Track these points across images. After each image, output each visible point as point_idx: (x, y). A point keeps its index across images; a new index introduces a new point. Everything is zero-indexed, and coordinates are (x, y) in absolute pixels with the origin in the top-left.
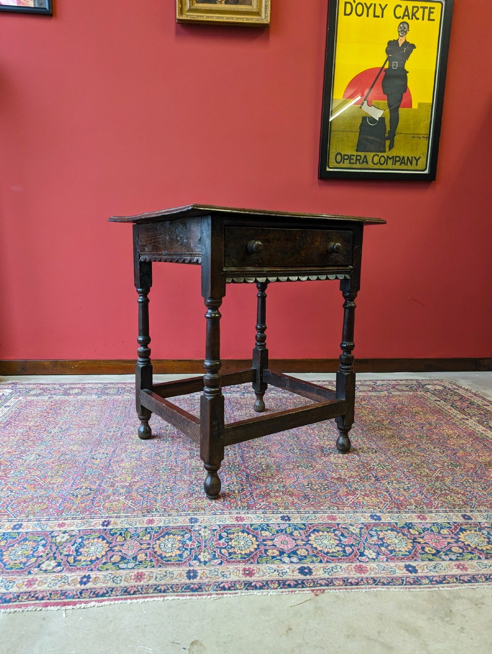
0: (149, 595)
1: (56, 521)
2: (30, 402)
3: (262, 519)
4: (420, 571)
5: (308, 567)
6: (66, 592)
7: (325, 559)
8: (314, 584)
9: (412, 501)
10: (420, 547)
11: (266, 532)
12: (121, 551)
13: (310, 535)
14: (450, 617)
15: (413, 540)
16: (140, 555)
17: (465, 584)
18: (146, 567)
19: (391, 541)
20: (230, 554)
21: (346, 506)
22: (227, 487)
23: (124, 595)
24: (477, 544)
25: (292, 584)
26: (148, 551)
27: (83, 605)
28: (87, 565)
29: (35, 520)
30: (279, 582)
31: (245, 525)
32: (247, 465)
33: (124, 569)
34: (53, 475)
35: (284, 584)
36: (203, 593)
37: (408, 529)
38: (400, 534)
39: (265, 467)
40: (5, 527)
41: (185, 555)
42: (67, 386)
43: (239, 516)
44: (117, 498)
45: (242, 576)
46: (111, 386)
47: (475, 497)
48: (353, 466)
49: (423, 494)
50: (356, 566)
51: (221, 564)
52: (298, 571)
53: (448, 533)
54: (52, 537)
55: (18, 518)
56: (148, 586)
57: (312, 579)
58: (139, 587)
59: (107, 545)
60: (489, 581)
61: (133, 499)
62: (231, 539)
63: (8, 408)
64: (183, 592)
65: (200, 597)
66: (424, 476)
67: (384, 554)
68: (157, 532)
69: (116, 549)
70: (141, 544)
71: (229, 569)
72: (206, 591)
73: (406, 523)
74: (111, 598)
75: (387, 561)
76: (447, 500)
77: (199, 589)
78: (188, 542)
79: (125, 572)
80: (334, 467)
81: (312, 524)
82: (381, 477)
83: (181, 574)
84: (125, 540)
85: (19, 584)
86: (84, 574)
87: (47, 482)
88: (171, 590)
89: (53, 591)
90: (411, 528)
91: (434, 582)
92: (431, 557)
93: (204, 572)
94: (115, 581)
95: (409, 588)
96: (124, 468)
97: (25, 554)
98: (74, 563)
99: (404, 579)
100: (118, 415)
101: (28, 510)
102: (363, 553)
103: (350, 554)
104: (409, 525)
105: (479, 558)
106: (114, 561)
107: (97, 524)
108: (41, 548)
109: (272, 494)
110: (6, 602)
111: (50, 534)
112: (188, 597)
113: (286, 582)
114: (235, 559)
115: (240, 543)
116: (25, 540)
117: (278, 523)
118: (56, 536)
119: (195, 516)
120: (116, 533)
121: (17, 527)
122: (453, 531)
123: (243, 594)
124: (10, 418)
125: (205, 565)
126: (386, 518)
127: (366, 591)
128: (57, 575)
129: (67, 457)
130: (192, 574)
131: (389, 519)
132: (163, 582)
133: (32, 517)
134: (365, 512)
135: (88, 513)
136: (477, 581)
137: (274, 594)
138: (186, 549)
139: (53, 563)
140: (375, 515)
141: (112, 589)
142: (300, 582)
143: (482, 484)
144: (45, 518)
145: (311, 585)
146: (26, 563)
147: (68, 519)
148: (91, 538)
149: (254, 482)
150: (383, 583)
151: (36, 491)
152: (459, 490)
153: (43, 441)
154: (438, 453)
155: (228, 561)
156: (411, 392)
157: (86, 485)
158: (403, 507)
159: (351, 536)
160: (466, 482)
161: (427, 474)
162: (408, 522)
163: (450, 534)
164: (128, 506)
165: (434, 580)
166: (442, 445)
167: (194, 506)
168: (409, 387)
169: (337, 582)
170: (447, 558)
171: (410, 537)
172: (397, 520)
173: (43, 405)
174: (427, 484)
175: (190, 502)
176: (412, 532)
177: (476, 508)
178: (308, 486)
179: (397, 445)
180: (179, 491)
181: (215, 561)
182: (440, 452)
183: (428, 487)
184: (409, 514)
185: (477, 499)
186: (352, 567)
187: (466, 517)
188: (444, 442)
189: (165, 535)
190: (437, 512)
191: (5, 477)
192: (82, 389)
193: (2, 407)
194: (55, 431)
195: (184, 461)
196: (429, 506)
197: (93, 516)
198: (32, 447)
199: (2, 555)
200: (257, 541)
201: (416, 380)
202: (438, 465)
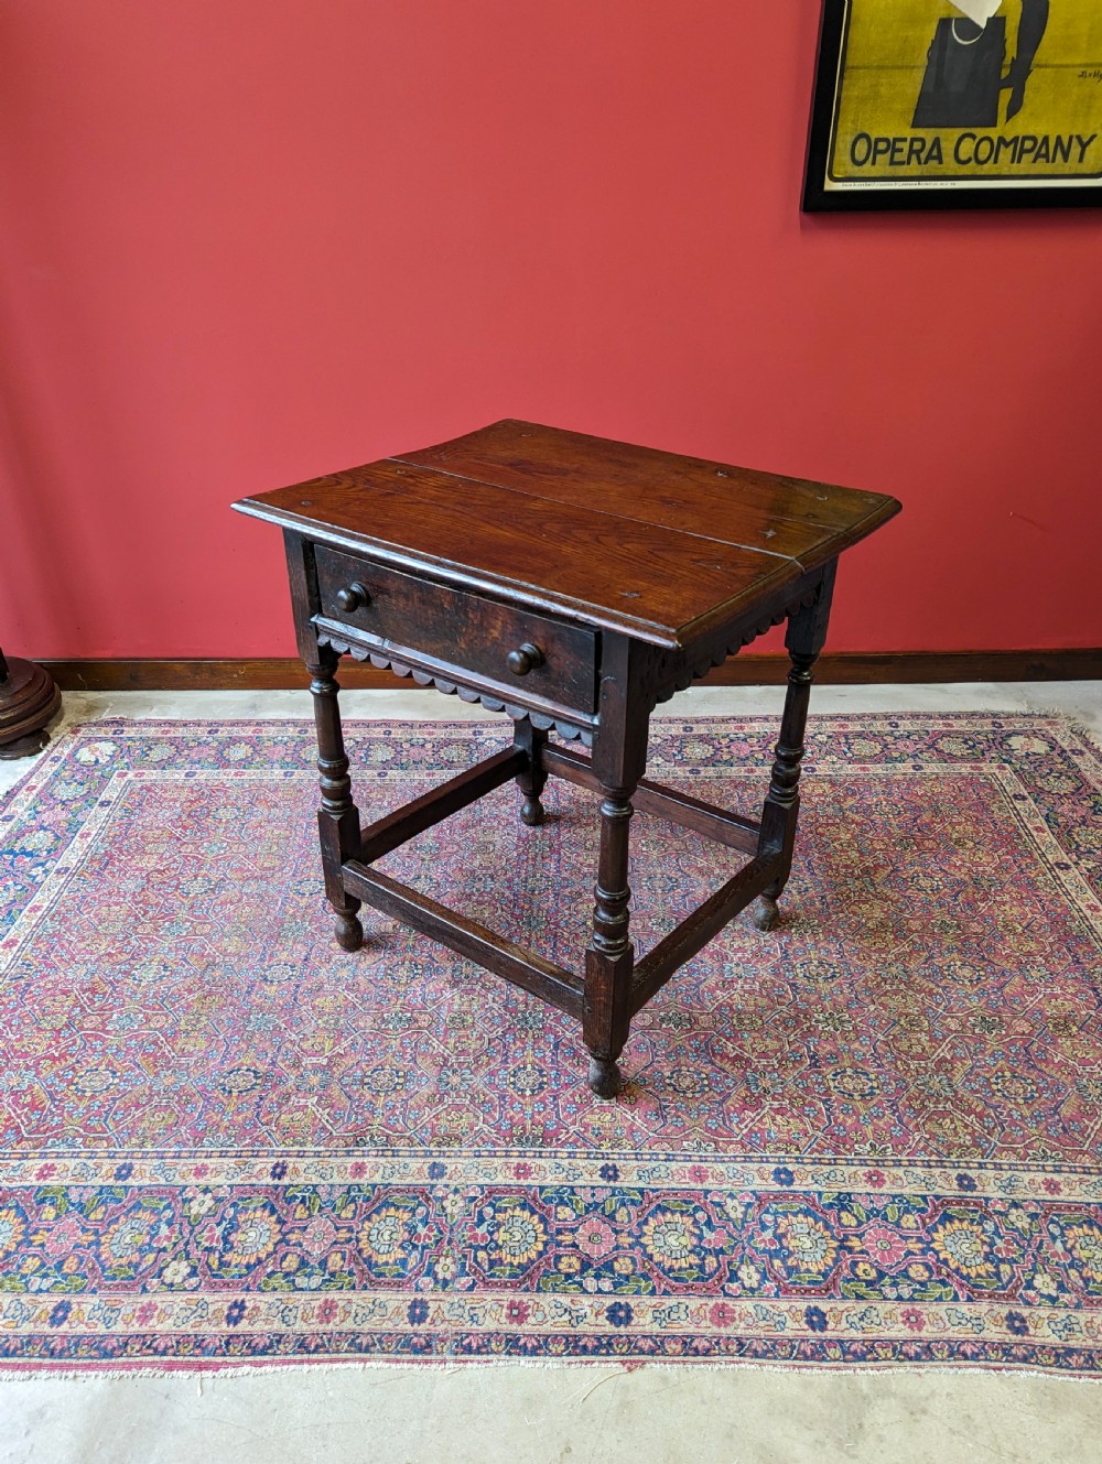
0: (341, 1356)
1: (192, 1161)
2: (149, 790)
3: (565, 1174)
4: (831, 1325)
5: (627, 1304)
6: (203, 1340)
8: (629, 1348)
9: (869, 1130)
10: (849, 1261)
11: (567, 1209)
12: (301, 1245)
13: (646, 1222)
14: (856, 1442)
15: (842, 1241)
16: (333, 1255)
17: (907, 1363)
18: (341, 1288)
19: (797, 1243)
20: (492, 1264)
21: (731, 1143)
22: (512, 1079)
23: (299, 1353)
24: (963, 1260)
25: (590, 1345)
26: (347, 1249)
27: (231, 1371)
28: (240, 1276)
29: (155, 1155)
30: (567, 1340)
31: (530, 1187)
33: (302, 1289)
34: (189, 1027)
35: (576, 1347)
36: (433, 1357)
37: (839, 1211)
38: (821, 1224)
40: (103, 1172)
42: (223, 733)
43: (522, 1161)
44: (303, 1101)
45: (505, 1320)
47: (1001, 1124)
48: (774, 1021)
49: (898, 1110)
50: (717, 1304)
51: (471, 1288)
52: (606, 1314)
53: (915, 1225)
54: (185, 1201)
55: (126, 1148)
56: (340, 1333)
57: (627, 1336)
58: (325, 1337)
59: (278, 1227)
60: (955, 1360)
61: (332, 1106)
62: (499, 1225)
63: (108, 809)
64: (398, 1352)
65: (426, 1367)
66: (913, 1058)
68: (368, 1199)
69: (293, 1237)
70: (337, 1229)
71: (484, 1303)
72: (438, 1353)
73: (840, 1193)
74: (277, 1358)
75: (777, 1295)
78: (422, 1230)
79: (304, 1297)
80: (735, 1021)
81: (657, 1190)
82: (825, 1058)
83: (398, 1308)
84: (310, 1216)
85: (126, 1316)
86: (235, 1298)
87: (177, 1048)
88: (378, 1347)
89: (183, 1336)
90: (843, 1208)
91: (849, 1357)
92: (863, 1290)
93: (439, 1307)
94: (287, 1319)
95: (799, 1367)
96: (322, 1012)
97: (136, 1243)
98: (219, 1269)
99: (797, 1344)
101: (143, 1125)
102: (736, 1273)
103: (711, 1275)
104: (845, 1198)
105: (956, 1298)
106: (288, 1270)
107: (260, 1172)
108: (164, 1230)
110: (105, 1355)
111: (181, 1193)
112: (405, 1364)
113: (580, 1340)
114: (498, 1277)
115: (514, 1237)
116: (138, 1206)
117: (593, 1184)
118: (191, 1200)
119: (441, 1160)
121: (124, 1172)
122: (928, 1220)
123: (501, 1364)
124: (110, 843)
125: (444, 1288)
126: (804, 1179)
127: (720, 1370)
128: (190, 1297)
129: (218, 973)
130: (418, 1311)
131: (810, 1181)
132: (366, 1327)
133: (149, 1149)
134: (768, 1162)
135: (248, 1140)
136: (932, 1357)
137: (555, 1366)
139: (184, 1268)
140: (785, 1169)
141: (280, 1338)
142: (605, 1342)
143: (1029, 1084)
144: (172, 1149)
145: (624, 1350)
146: (140, 1264)
147: (214, 1154)
148: (251, 1207)
149: (566, 1064)
150: (755, 1351)
151: (157, 1074)
152: (975, 1103)
153: (172, 921)
154: (966, 982)
155: (485, 1278)
156: (968, 762)
157: (249, 1062)
158: (848, 1147)
159: (724, 1227)
160: (997, 1079)
161: (923, 1049)
162: (844, 1190)
163: (918, 1229)
164: (321, 1125)
165: (852, 1349)
166: (983, 957)
167: (442, 1130)
168: (971, 743)
169: (672, 1347)
170: (893, 1295)
171: (838, 1234)
172: (824, 1183)
173: (175, 800)
174: (916, 1080)
175: (438, 1120)
176: (845, 1221)
177: (995, 1156)
178: (670, 1078)
179: (883, 956)
180: (420, 1085)
181: (464, 1280)
182: (971, 981)
183: (913, 1089)
184: (853, 1169)
185: (1003, 1129)
186: (708, 1309)
187: (965, 1182)
188: (989, 945)
189: (380, 1208)
190: (910, 1165)
191: (103, 1031)
192: (254, 744)
193: (96, 806)
194: (196, 888)
195: (439, 995)
196: (900, 1147)
197: (256, 1148)
198: (152, 940)
199: (98, 1243)
200: (545, 1232)
201: (995, 716)
202: (954, 1024)
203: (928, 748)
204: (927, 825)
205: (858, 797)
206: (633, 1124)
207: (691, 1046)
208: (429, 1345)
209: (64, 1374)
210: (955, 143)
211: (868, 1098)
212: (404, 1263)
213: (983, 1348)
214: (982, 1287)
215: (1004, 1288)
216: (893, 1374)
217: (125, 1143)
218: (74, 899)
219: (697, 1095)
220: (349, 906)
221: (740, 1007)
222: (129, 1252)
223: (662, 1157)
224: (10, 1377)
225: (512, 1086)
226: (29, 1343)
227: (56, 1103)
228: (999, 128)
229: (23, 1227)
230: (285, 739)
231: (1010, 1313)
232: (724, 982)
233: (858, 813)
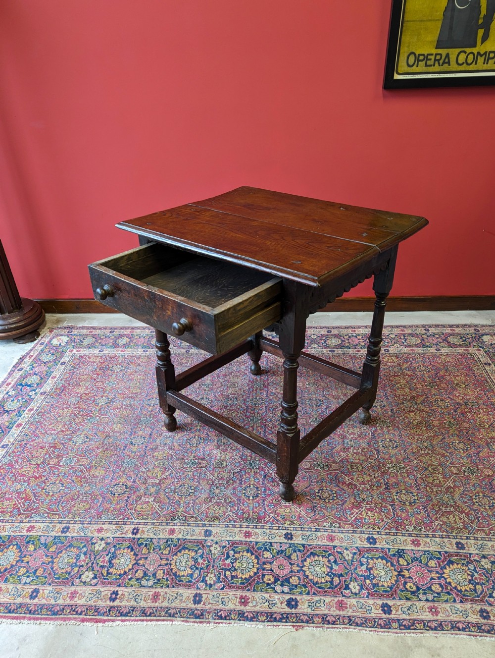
0: (161, 618)
1: (96, 525)
2: (83, 357)
3: (267, 536)
4: (394, 612)
5: (296, 598)
6: (99, 609)
8: (296, 619)
9: (413, 519)
10: (403, 582)
11: (268, 553)
12: (144, 566)
13: (305, 560)
15: (399, 572)
16: (159, 571)
17: (431, 631)
18: (162, 586)
19: (377, 572)
20: (233, 577)
21: (347, 524)
22: (244, 492)
23: (142, 616)
24: (458, 583)
25: (277, 617)
26: (166, 568)
27: (110, 623)
28: (116, 579)
29: (80, 522)
30: (267, 615)
31: (251, 542)
33: (144, 587)
34: (96, 465)
35: (271, 618)
36: (204, 620)
37: (398, 557)
38: (389, 564)
40: (56, 529)
42: (116, 333)
43: (247, 530)
44: (147, 499)
45: (238, 604)
47: (478, 519)
48: (368, 467)
49: (427, 510)
50: (339, 600)
51: (222, 589)
53: (435, 565)
54: (92, 544)
55: (67, 519)
56: (161, 608)
57: (296, 614)
58: (154, 609)
59: (134, 557)
60: (454, 631)
61: (160, 502)
62: (236, 559)
63: (64, 366)
64: (188, 618)
65: (200, 625)
66: (435, 486)
68: (176, 545)
69: (141, 562)
70: (161, 559)
72: (206, 619)
73: (399, 549)
74: (132, 618)
75: (367, 597)
78: (200, 561)
79: (145, 590)
80: (349, 467)
81: (311, 545)
82: (392, 485)
83: (189, 597)
84: (149, 552)
85: (64, 596)
86: (113, 590)
87: (91, 474)
88: (179, 614)
89: (89, 606)
90: (401, 556)
91: (403, 627)
92: (409, 596)
93: (207, 597)
94: (137, 600)
95: (378, 632)
96: (157, 459)
97: (70, 562)
98: (107, 576)
99: (377, 620)
102: (348, 585)
103: (336, 586)
104: (401, 552)
105: (455, 601)
106: (138, 577)
107: (127, 531)
108: (83, 557)
110: (54, 614)
111: (91, 540)
112: (191, 623)
113: (273, 615)
114: (235, 584)
115: (243, 565)
116: (71, 546)
117: (280, 541)
118: (95, 544)
119: (210, 528)
120: (142, 544)
121: (65, 530)
122: (441, 563)
123: (236, 625)
124: (65, 381)
125: (210, 588)
126: (381, 542)
127: (340, 631)
128: (93, 588)
130: (197, 598)
131: (384, 543)
132: (173, 605)
133: (77, 519)
134: (364, 533)
135: (122, 517)
136: (442, 629)
138: (197, 568)
139: (91, 575)
140: (372, 537)
141: (133, 609)
142: (285, 616)
143: (492, 500)
144: (87, 520)
145: (294, 620)
146: (71, 572)
147: (106, 523)
148: (123, 547)
149: (269, 485)
150: (357, 623)
151: (82, 485)
152: (465, 508)
153: (91, 416)
154: (461, 450)
155: (229, 585)
156: (463, 347)
157: (123, 481)
158: (403, 527)
159: (343, 564)
160: (476, 496)
161: (440, 482)
162: (401, 548)
163: (436, 567)
164: (155, 511)
165: (403, 624)
166: (469, 439)
167: (211, 514)
168: (464, 339)
169: (316, 620)
170: (424, 598)
171: (398, 569)
172: (391, 544)
173: (94, 362)
174: (436, 496)
175: (209, 509)
176: (401, 563)
177: (474, 533)
178: (318, 493)
179: (421, 437)
180: (201, 494)
181: (219, 584)
182: (463, 450)
183: (434, 501)
184: (405, 538)
185: (479, 521)
186: (334, 602)
187: (460, 546)
188: (472, 433)
189: (181, 550)
190: (433, 537)
191: (59, 465)
192: (130, 337)
193: (59, 365)
194: (102, 402)
195: (211, 452)
196: (428, 528)
197: (125, 521)
198: (82, 425)
199: (53, 562)
200: (258, 563)
201: (475, 326)
202: (454, 470)
203: (443, 341)
204: (442, 376)
205: (409, 363)
206: (300, 514)
207: (328, 478)
208: (202, 615)
209: (35, 622)
210: (456, 55)
211: (413, 504)
212: (191, 575)
213: (468, 625)
214: (468, 596)
215: (478, 597)
216: (424, 636)
217: (66, 516)
218: (48, 406)
219: (331, 501)
220: (170, 411)
221: (352, 460)
222: (67, 567)
223: (314, 530)
224: (11, 622)
225: (243, 495)
226: (20, 607)
227: (36, 498)
228: (477, 48)
229: (20, 554)
230: (144, 335)
231: (481, 609)
232: (344, 448)
233: (409, 371)
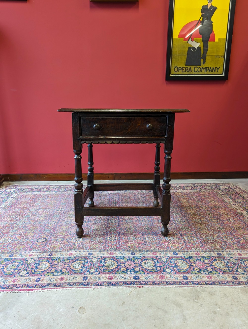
0: (65, 287)
1: (29, 254)
2: (23, 195)
3: (122, 254)
4: (189, 279)
5: (138, 276)
6: (29, 285)
7: (147, 272)
8: (139, 284)
10: (192, 268)
11: (123, 260)
12: (55, 268)
13: (142, 262)
14: (197, 300)
16: (64, 269)
17: (209, 285)
18: (66, 275)
19: (180, 265)
20: (104, 270)
21: (163, 248)
22: (109, 239)
23: (54, 287)
24: (220, 267)
25: (129, 283)
26: (67, 268)
27: (36, 291)
28: (40, 273)
30: (123, 282)
31: (113, 256)
32: (120, 228)
33: (56, 275)
34: (30, 232)
35: (125, 283)
36: (89, 286)
37: (189, 259)
38: (185, 261)
39: (129, 229)
40: (6, 256)
41: (84, 270)
42: (41, 187)
43: (111, 252)
44: (57, 243)
45: (107, 279)
46: (62, 187)
47: (226, 244)
48: (171, 229)
49: (201, 242)
50: (160, 276)
51: (99, 274)
52: (133, 278)
53: (208, 261)
54: (26, 261)
55: (12, 252)
56: (65, 283)
57: (138, 281)
58: (61, 284)
59: (50, 265)
60: (221, 284)
61: (64, 244)
62: (106, 263)
63: (12, 199)
64: (80, 286)
65: (87, 288)
66: (204, 234)
67: (175, 271)
68: (73, 259)
69: (54, 266)
70: (65, 265)
71: (102, 276)
72: (90, 286)
73: (189, 256)
74: (48, 288)
75: (175, 274)
76: (212, 246)
77: (88, 284)
78: (86, 264)
79: (56, 277)
81: (145, 256)
82: (183, 234)
83: (80, 278)
84: (58, 262)
85: (9, 281)
86: (38, 277)
87: (26, 235)
88: (75, 285)
89: (24, 284)
90: (190, 259)
91: (195, 284)
92: (196, 272)
93: (91, 277)
94: (51, 281)
95: (182, 286)
96: (62, 229)
97: (13, 268)
98: (34, 272)
99: (181, 282)
100: (64, 202)
101: (17, 248)
102: (165, 270)
103: (159, 271)
105: (219, 274)
106: (52, 272)
107: (46, 255)
108: (21, 266)
109: (129, 242)
110: (3, 288)
111: (25, 259)
112: (82, 288)
113: (126, 282)
114: (106, 272)
115: (110, 265)
116: (14, 262)
117: (129, 256)
118: (28, 260)
119: (91, 252)
120: (54, 259)
121: (11, 256)
122: (211, 261)
123: (106, 287)
124: (13, 204)
125: (92, 274)
126: (180, 254)
127: (162, 287)
128: (26, 277)
130: (85, 278)
131: (182, 254)
132: (72, 281)
133: (18, 252)
134: (171, 251)
135: (43, 250)
136: (215, 284)
137: (120, 287)
139: (25, 272)
140: (176, 252)
141: (49, 284)
142: (133, 283)
143: (232, 238)
144: (24, 252)
145: (137, 284)
146: (14, 272)
147: (34, 252)
148: (43, 261)
149: (122, 236)
150: (171, 284)
151: (21, 239)
152: (220, 241)
154: (215, 222)
155: (102, 272)
156: (211, 190)
157: (44, 237)
158: (190, 249)
159: (162, 262)
160: (224, 237)
161: (207, 233)
162: (190, 256)
164: (61, 247)
166: (219, 218)
167: (92, 247)
168: (211, 187)
169: (150, 283)
170: (204, 273)
171: (189, 263)
172: (185, 255)
173: (29, 197)
174: (205, 238)
175: (90, 246)
176: (191, 261)
177: (226, 250)
178: (147, 238)
179: (195, 218)
180: (86, 240)
181: (97, 273)
184: (192, 252)
186: (158, 276)
187: (219, 254)
188: (220, 216)
189: (76, 261)
190: (206, 251)
191: (8, 232)
192: (48, 189)
193: (10, 198)
194: (33, 210)
196: (203, 248)
197: (45, 251)
198: (21, 218)
199: (3, 268)
200: (117, 264)
201: (216, 183)
202: (213, 228)
203: (202, 188)
204: (203, 199)
205: (187, 195)
206: (138, 246)
207: (152, 233)
210: (194, 68)
211: (195, 241)
213: (227, 282)
214: (226, 272)
215: (231, 272)
216: (206, 287)
218: (3, 212)
219: (153, 241)
222: (11, 270)
223: (145, 251)
228: (202, 66)
231: (233, 276)
232: (159, 223)
233: (187, 197)
